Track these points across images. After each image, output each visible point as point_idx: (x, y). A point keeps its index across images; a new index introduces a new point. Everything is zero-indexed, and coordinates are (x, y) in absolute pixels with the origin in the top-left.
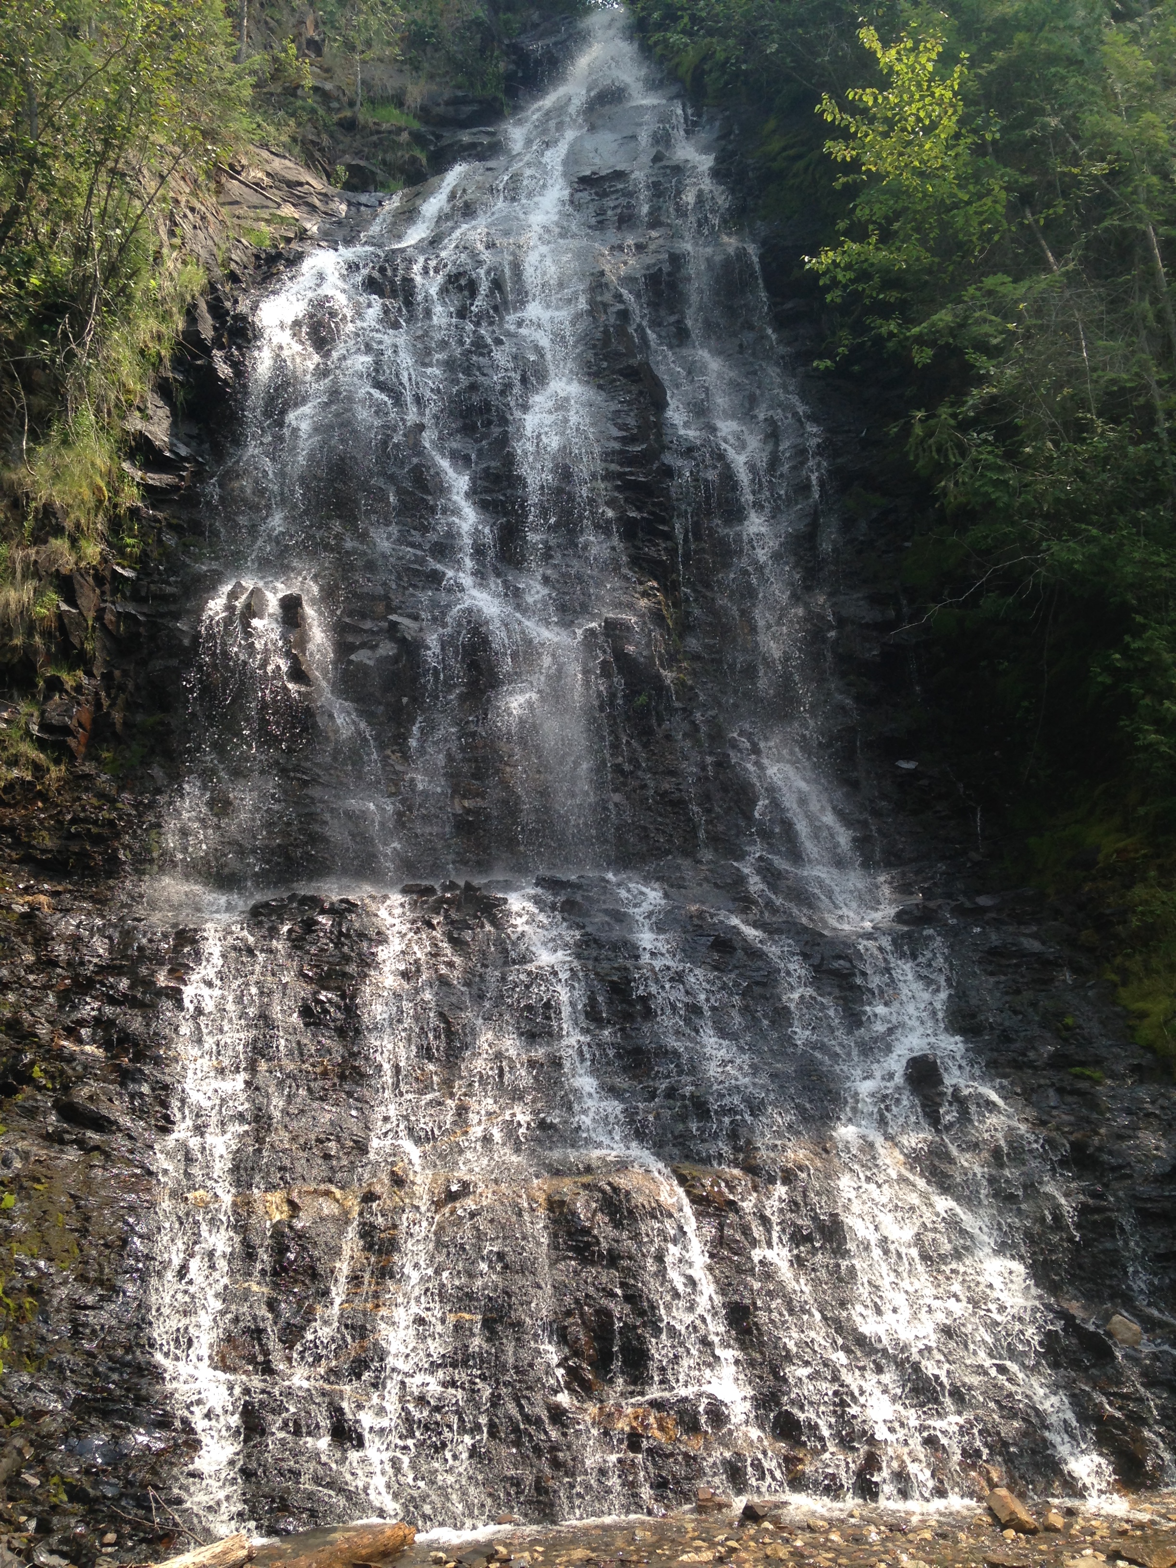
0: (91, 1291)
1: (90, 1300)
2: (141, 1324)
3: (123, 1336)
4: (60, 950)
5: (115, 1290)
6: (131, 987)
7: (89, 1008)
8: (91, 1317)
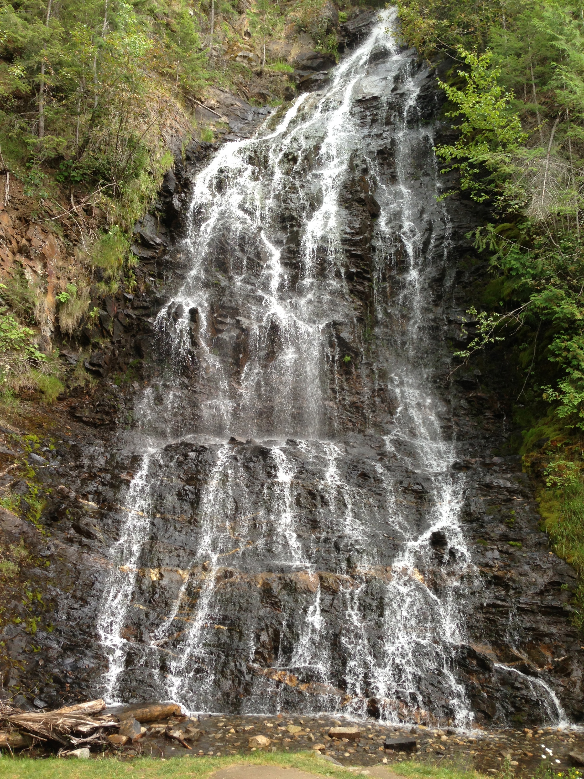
0: (76, 603)
1: (76, 606)
2: (94, 618)
3: (87, 621)
4: (86, 462)
5: (86, 602)
6: (112, 479)
7: (92, 486)
8: (75, 614)
